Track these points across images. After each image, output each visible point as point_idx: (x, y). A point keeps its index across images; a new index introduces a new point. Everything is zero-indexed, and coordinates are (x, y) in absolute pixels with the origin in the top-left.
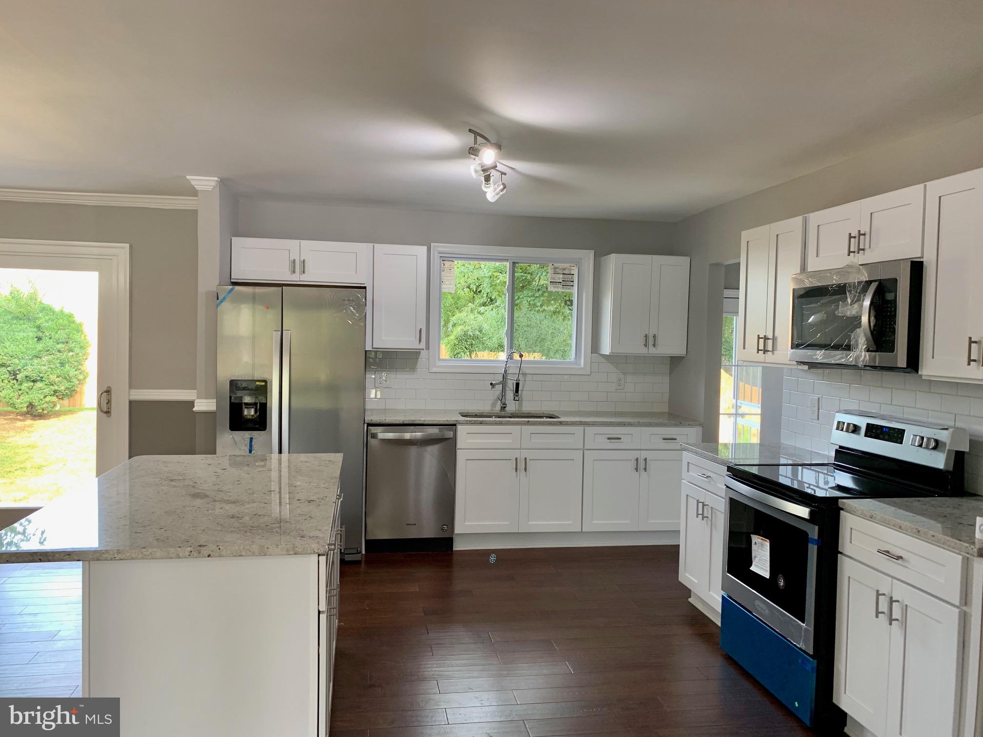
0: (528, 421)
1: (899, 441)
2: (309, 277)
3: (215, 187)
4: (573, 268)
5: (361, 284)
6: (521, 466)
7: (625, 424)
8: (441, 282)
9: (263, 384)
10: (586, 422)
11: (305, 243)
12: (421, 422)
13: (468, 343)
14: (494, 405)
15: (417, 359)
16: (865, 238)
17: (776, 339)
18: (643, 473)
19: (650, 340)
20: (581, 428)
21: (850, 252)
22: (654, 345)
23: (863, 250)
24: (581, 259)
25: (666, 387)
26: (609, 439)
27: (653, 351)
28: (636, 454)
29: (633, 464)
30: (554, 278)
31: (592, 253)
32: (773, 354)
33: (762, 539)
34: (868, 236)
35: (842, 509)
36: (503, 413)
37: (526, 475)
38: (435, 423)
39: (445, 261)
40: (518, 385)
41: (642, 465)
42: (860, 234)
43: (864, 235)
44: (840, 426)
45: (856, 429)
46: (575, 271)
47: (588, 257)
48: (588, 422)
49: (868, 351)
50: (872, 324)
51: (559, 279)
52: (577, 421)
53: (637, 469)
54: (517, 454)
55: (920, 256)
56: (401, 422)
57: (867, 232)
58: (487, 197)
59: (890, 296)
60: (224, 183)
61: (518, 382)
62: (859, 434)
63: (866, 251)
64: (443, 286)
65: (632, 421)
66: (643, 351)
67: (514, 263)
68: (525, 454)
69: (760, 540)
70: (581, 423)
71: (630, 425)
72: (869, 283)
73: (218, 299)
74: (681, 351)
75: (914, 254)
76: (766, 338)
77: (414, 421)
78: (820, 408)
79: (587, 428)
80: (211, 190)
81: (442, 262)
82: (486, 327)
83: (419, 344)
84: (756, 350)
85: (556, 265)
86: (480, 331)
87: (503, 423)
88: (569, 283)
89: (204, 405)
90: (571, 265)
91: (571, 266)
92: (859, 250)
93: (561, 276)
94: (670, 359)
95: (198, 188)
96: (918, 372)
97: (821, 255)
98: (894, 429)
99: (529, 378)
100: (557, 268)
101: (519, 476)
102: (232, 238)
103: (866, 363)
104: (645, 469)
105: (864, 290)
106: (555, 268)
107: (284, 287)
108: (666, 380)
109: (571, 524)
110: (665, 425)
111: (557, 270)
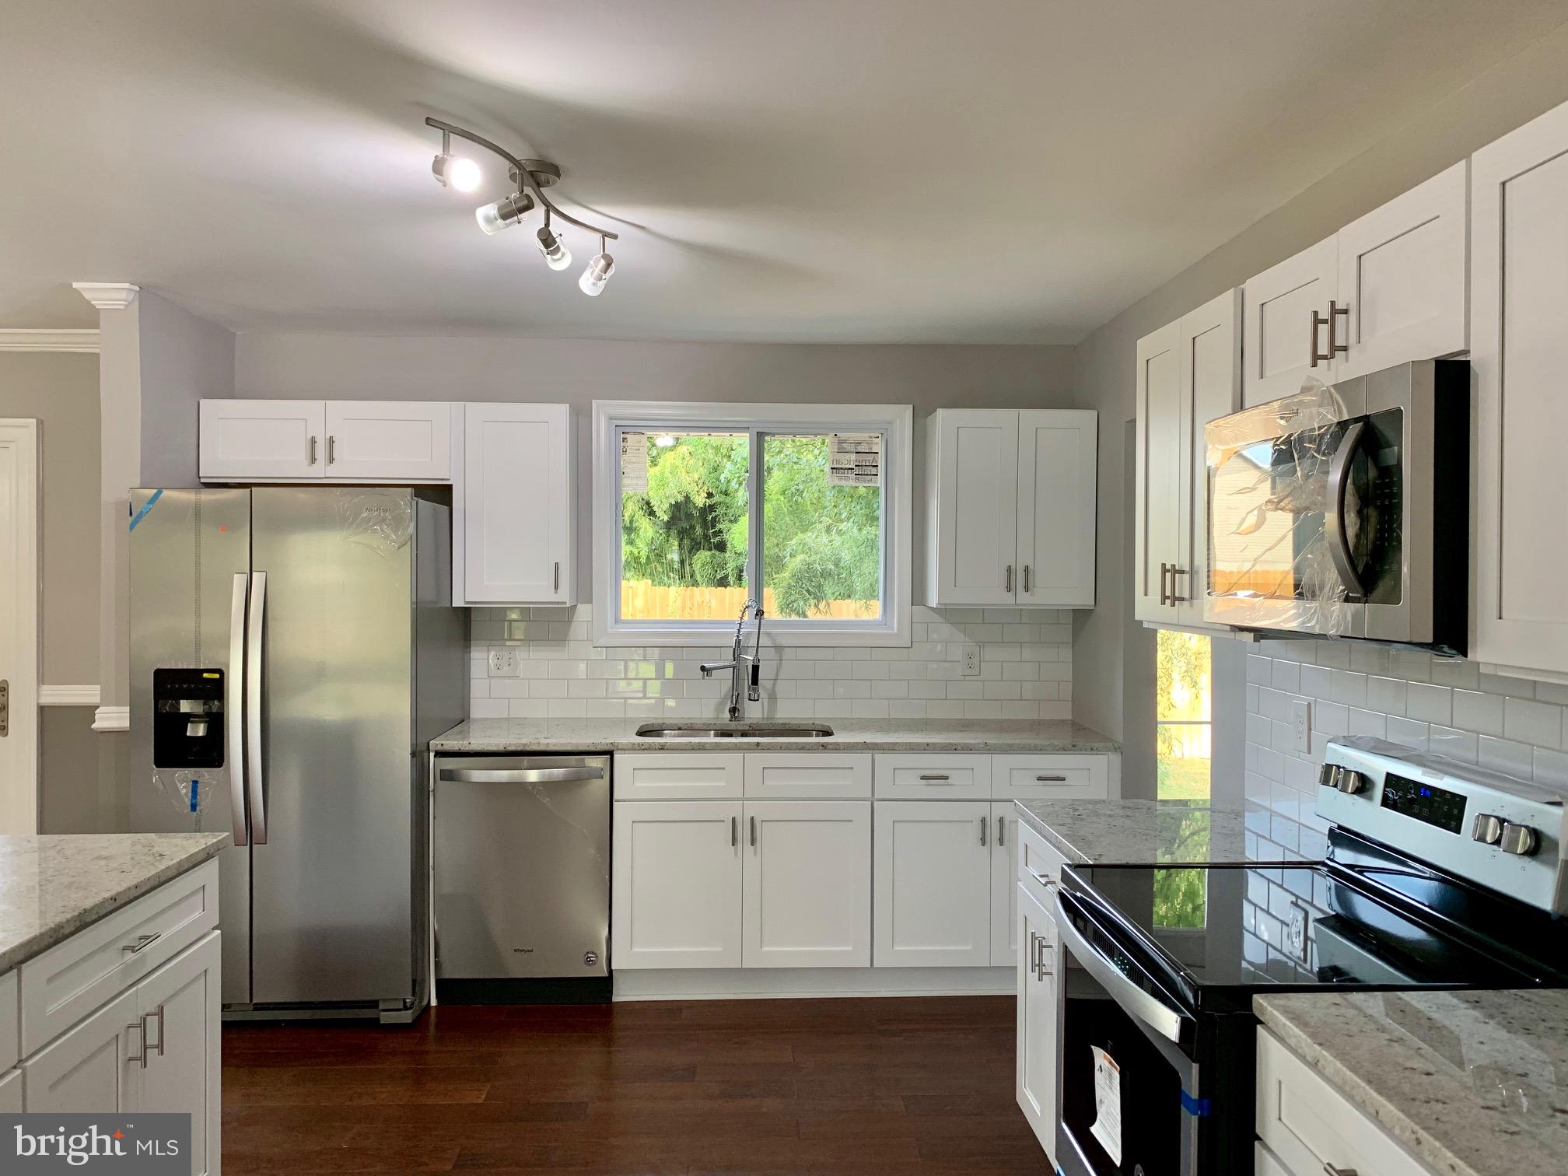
0: (758, 744)
1: (1453, 824)
2: (343, 469)
3: (130, 303)
4: (876, 440)
5: (442, 480)
6: (744, 833)
7: (959, 748)
8: (618, 474)
9: (217, 676)
10: (876, 744)
11: (334, 405)
12: (542, 748)
13: (813, 584)
14: (719, 708)
15: (570, 621)
16: (1347, 320)
17: (1197, 573)
18: (998, 850)
19: (1018, 578)
20: (866, 757)
21: (1316, 358)
22: (1027, 589)
23: (1345, 349)
24: (891, 423)
25: (1066, 672)
26: (923, 778)
27: (1024, 598)
28: (982, 809)
29: (975, 830)
30: (838, 462)
31: (907, 411)
32: (1192, 605)
33: (1110, 1063)
34: (1353, 316)
35: (1261, 1023)
36: (733, 725)
37: (755, 852)
38: (569, 748)
39: (628, 433)
40: (756, 669)
41: (993, 831)
42: (1334, 311)
43: (1345, 312)
44: (1330, 775)
45: (1363, 785)
46: (879, 447)
47: (902, 416)
48: (882, 744)
49: (1347, 599)
50: (1351, 532)
51: (849, 462)
52: (857, 743)
53: (983, 841)
54: (733, 810)
55: (1461, 347)
56: (501, 748)
57: (1351, 308)
58: (582, 288)
59: (1389, 456)
60: (148, 294)
61: (756, 663)
62: (1370, 798)
63: (1351, 352)
64: (626, 481)
65: (973, 742)
66: (1008, 599)
67: (760, 436)
68: (752, 809)
69: (1107, 1064)
70: (866, 747)
71: (968, 749)
72: (1343, 426)
73: (131, 514)
74: (1085, 600)
75: (1447, 346)
76: (1175, 571)
77: (525, 745)
78: (1313, 728)
79: (878, 757)
80: (122, 307)
81: (623, 436)
82: (847, 557)
83: (556, 593)
84: (1159, 598)
85: (842, 435)
86: (836, 565)
87: (707, 747)
88: (868, 470)
89: (113, 718)
90: (871, 435)
91: (871, 437)
92: (1334, 348)
93: (853, 456)
94: (1072, 613)
95: (98, 304)
96: (1465, 655)
97: (1267, 373)
98: (1443, 792)
99: (788, 654)
100: (844, 442)
101: (740, 853)
102: (203, 402)
103: (1346, 628)
104: (1001, 842)
105: (1334, 446)
106: (841, 442)
107: (253, 489)
108: (1067, 654)
109: (848, 951)
110: (1041, 750)
111: (845, 445)
